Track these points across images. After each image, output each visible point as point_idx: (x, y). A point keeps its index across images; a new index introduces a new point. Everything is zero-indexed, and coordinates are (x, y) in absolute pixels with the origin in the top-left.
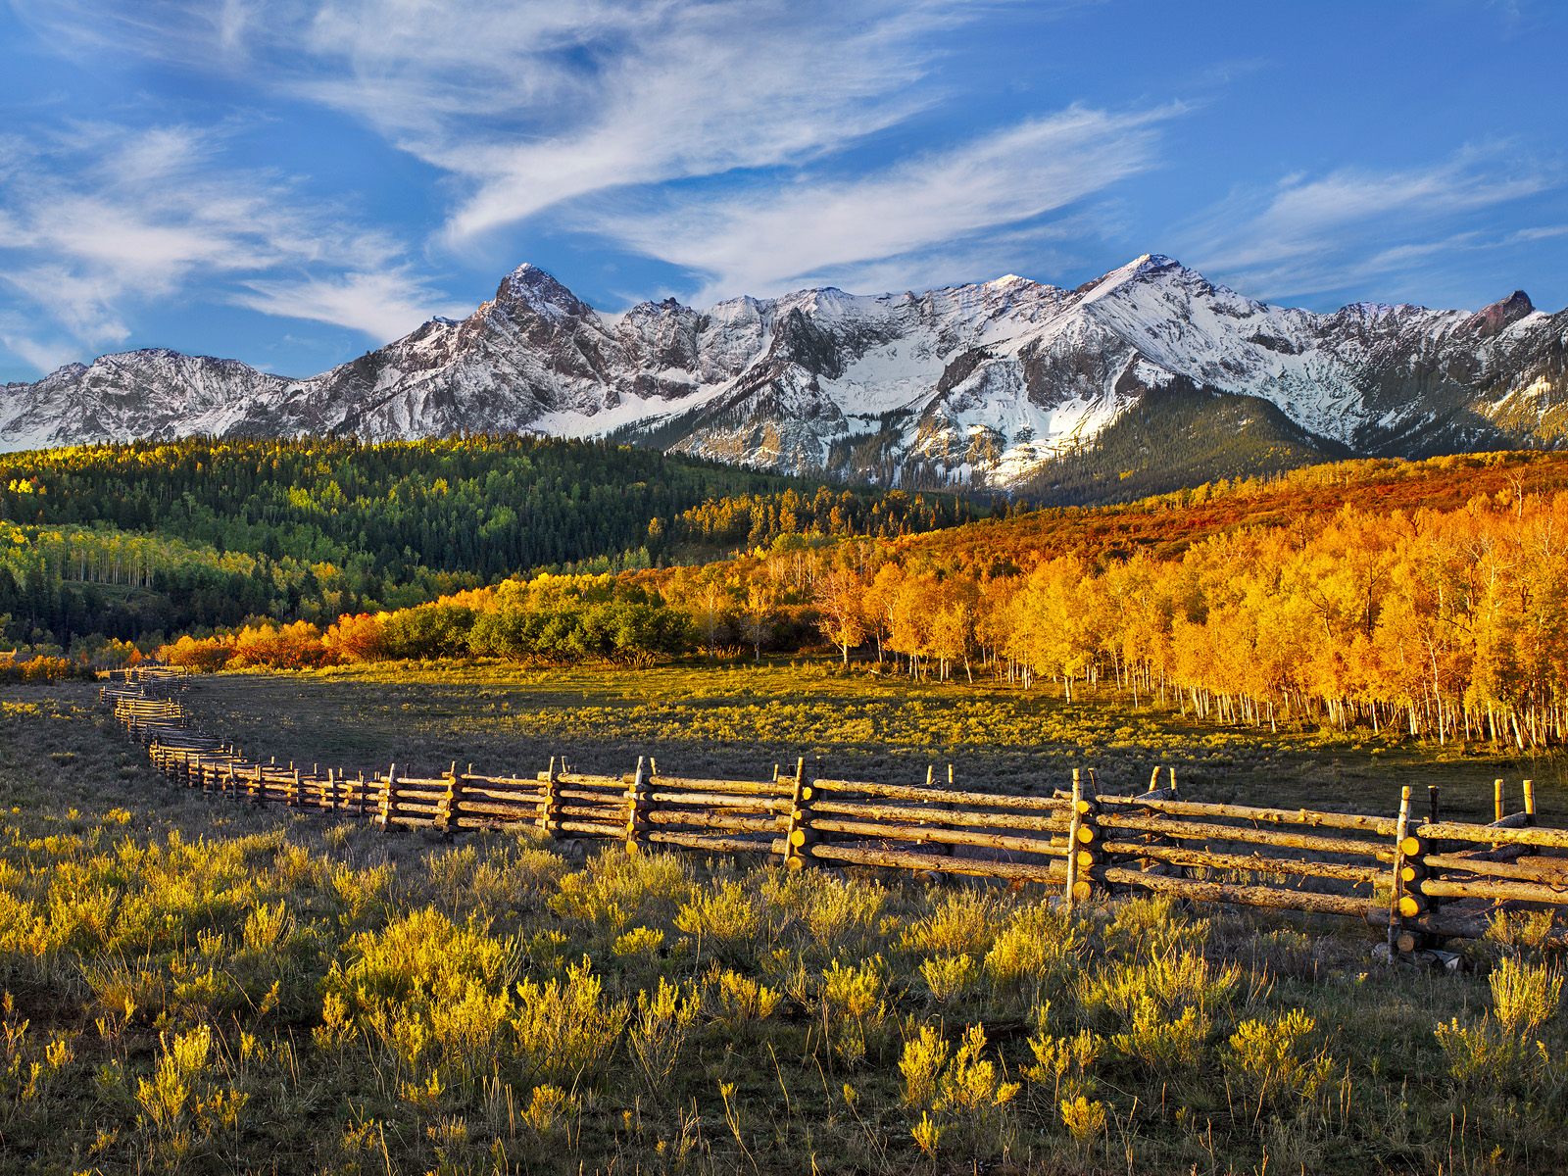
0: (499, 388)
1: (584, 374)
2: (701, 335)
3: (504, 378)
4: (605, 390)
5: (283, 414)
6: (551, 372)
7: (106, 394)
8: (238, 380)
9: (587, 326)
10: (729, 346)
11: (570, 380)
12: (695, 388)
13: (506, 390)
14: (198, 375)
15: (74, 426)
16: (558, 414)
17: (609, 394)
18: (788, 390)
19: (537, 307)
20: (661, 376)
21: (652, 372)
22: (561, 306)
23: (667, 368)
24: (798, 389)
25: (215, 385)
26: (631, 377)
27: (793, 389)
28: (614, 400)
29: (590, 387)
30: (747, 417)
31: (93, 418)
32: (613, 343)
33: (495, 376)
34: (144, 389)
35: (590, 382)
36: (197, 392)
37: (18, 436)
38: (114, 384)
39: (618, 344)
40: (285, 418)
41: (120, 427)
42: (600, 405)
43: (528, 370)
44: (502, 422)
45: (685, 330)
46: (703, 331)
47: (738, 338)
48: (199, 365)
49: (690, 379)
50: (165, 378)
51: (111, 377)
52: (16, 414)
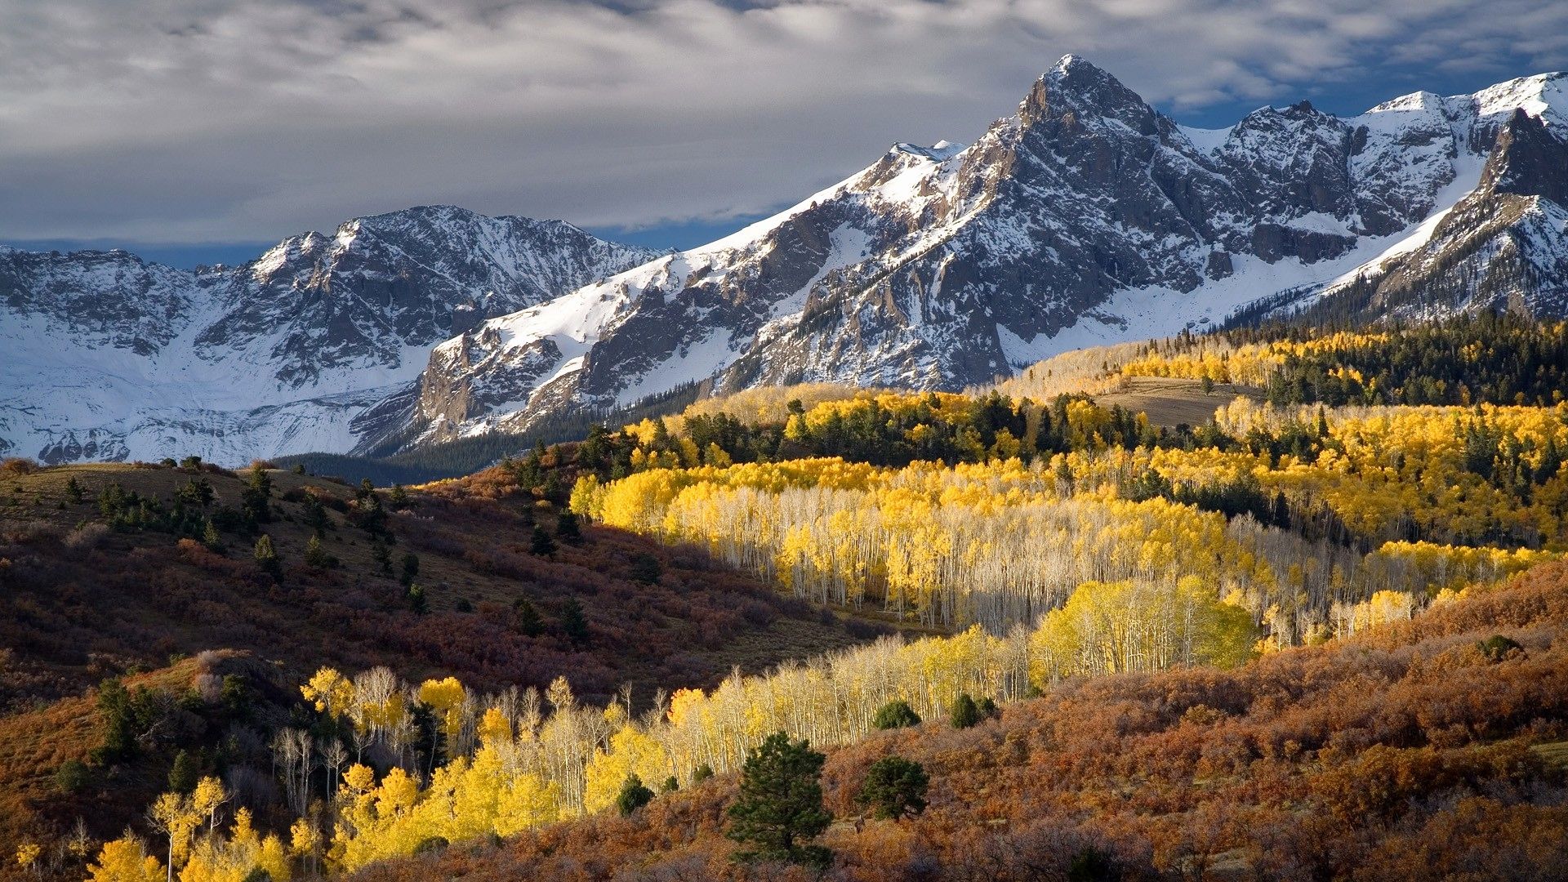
0: (1043, 254)
1: (1175, 228)
2: (1355, 159)
3: (1045, 237)
4: (1206, 250)
5: (688, 304)
6: (1118, 225)
7: (361, 280)
8: (566, 253)
9: (1170, 151)
10: (1402, 174)
11: (1150, 237)
12: (1351, 244)
13: (1054, 256)
14: (504, 247)
15: (315, 333)
16: (1134, 291)
17: (1214, 256)
18: (1537, 239)
19: (1093, 124)
20: (1296, 224)
21: (1280, 220)
22: (1128, 122)
23: (1304, 212)
24: (1553, 237)
25: (532, 263)
26: (1246, 229)
27: (1546, 237)
28: (1221, 267)
29: (1183, 246)
30: (1475, 285)
31: (344, 317)
32: (1216, 176)
33: (1033, 234)
34: (423, 271)
35: (1182, 239)
36: (505, 274)
37: (221, 350)
38: (372, 264)
39: (1222, 177)
40: (690, 310)
41: (386, 332)
42: (1200, 273)
43: (1085, 222)
44: (1052, 305)
45: (1329, 150)
46: (1358, 151)
47: (1416, 161)
48: (503, 233)
49: (1342, 228)
50: (454, 253)
51: (367, 254)
52: (216, 315)
